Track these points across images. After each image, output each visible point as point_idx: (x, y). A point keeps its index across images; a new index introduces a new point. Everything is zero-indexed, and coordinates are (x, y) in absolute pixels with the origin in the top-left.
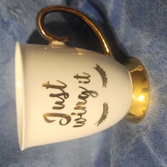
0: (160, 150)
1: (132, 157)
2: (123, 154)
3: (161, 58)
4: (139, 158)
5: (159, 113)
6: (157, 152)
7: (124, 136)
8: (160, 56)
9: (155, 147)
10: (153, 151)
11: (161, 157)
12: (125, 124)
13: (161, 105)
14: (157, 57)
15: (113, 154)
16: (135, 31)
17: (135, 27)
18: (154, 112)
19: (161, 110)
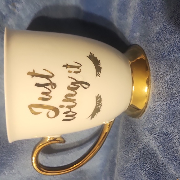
0: (169, 154)
1: (138, 164)
2: (128, 161)
3: (171, 45)
4: (144, 164)
5: (169, 110)
6: (165, 158)
7: (129, 140)
8: (170, 42)
9: (163, 151)
10: (161, 156)
11: (170, 163)
12: (131, 127)
13: (171, 102)
14: (166, 45)
15: (117, 161)
16: (144, 19)
17: (143, 14)
18: (162, 110)
19: (170, 107)
